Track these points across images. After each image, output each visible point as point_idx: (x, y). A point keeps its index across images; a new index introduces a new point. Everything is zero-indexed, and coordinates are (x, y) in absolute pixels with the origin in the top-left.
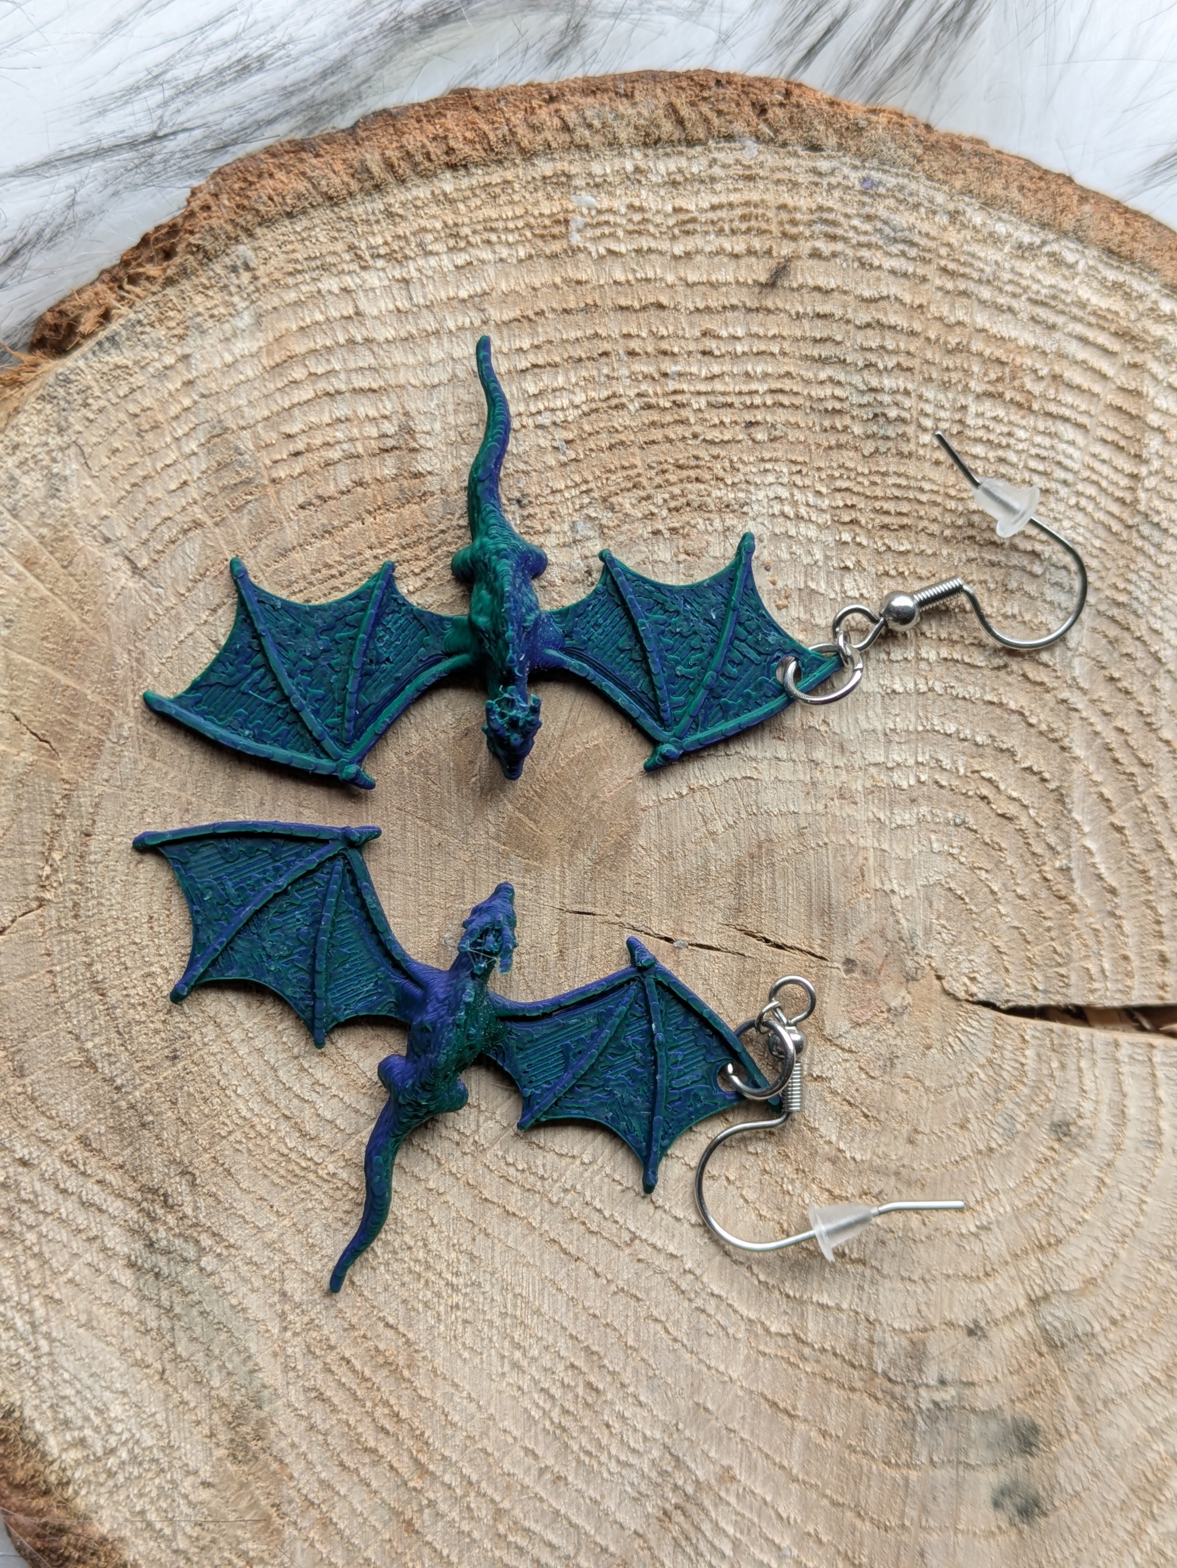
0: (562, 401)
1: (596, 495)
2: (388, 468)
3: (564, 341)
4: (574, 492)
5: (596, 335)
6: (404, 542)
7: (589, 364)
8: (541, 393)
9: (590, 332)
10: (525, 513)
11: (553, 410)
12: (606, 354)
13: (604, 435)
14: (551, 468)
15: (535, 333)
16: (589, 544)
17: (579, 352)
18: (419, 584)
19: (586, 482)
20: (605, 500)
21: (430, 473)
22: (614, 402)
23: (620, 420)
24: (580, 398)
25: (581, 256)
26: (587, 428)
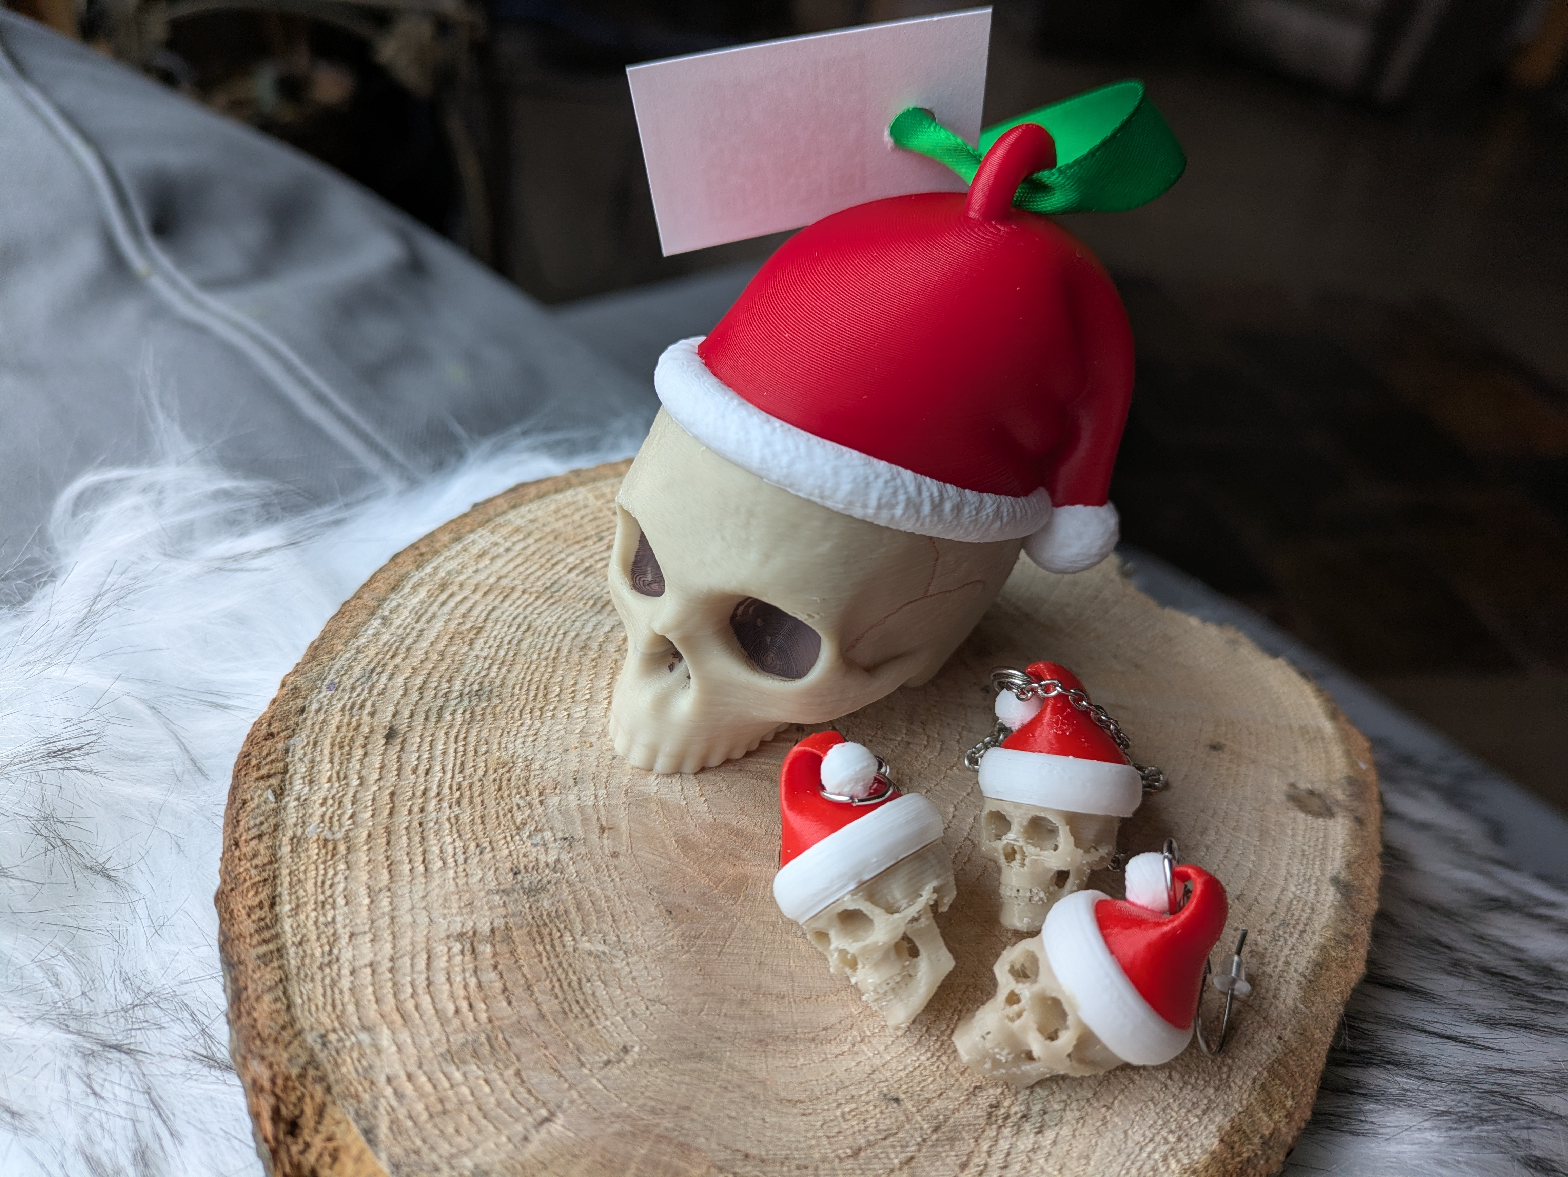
0: (450, 850)
1: (514, 833)
2: (486, 950)
3: (408, 846)
4: (511, 844)
5: (406, 828)
6: (538, 940)
7: (425, 834)
8: (442, 859)
9: (404, 832)
10: (523, 871)
11: (455, 854)
12: (421, 824)
13: (475, 828)
14: (494, 857)
15: (401, 862)
16: (546, 838)
17: (417, 839)
18: (568, 934)
19: (505, 838)
20: (518, 828)
21: (492, 924)
22: (453, 821)
23: (465, 818)
24: (448, 839)
25: (351, 834)
26: (469, 836)
